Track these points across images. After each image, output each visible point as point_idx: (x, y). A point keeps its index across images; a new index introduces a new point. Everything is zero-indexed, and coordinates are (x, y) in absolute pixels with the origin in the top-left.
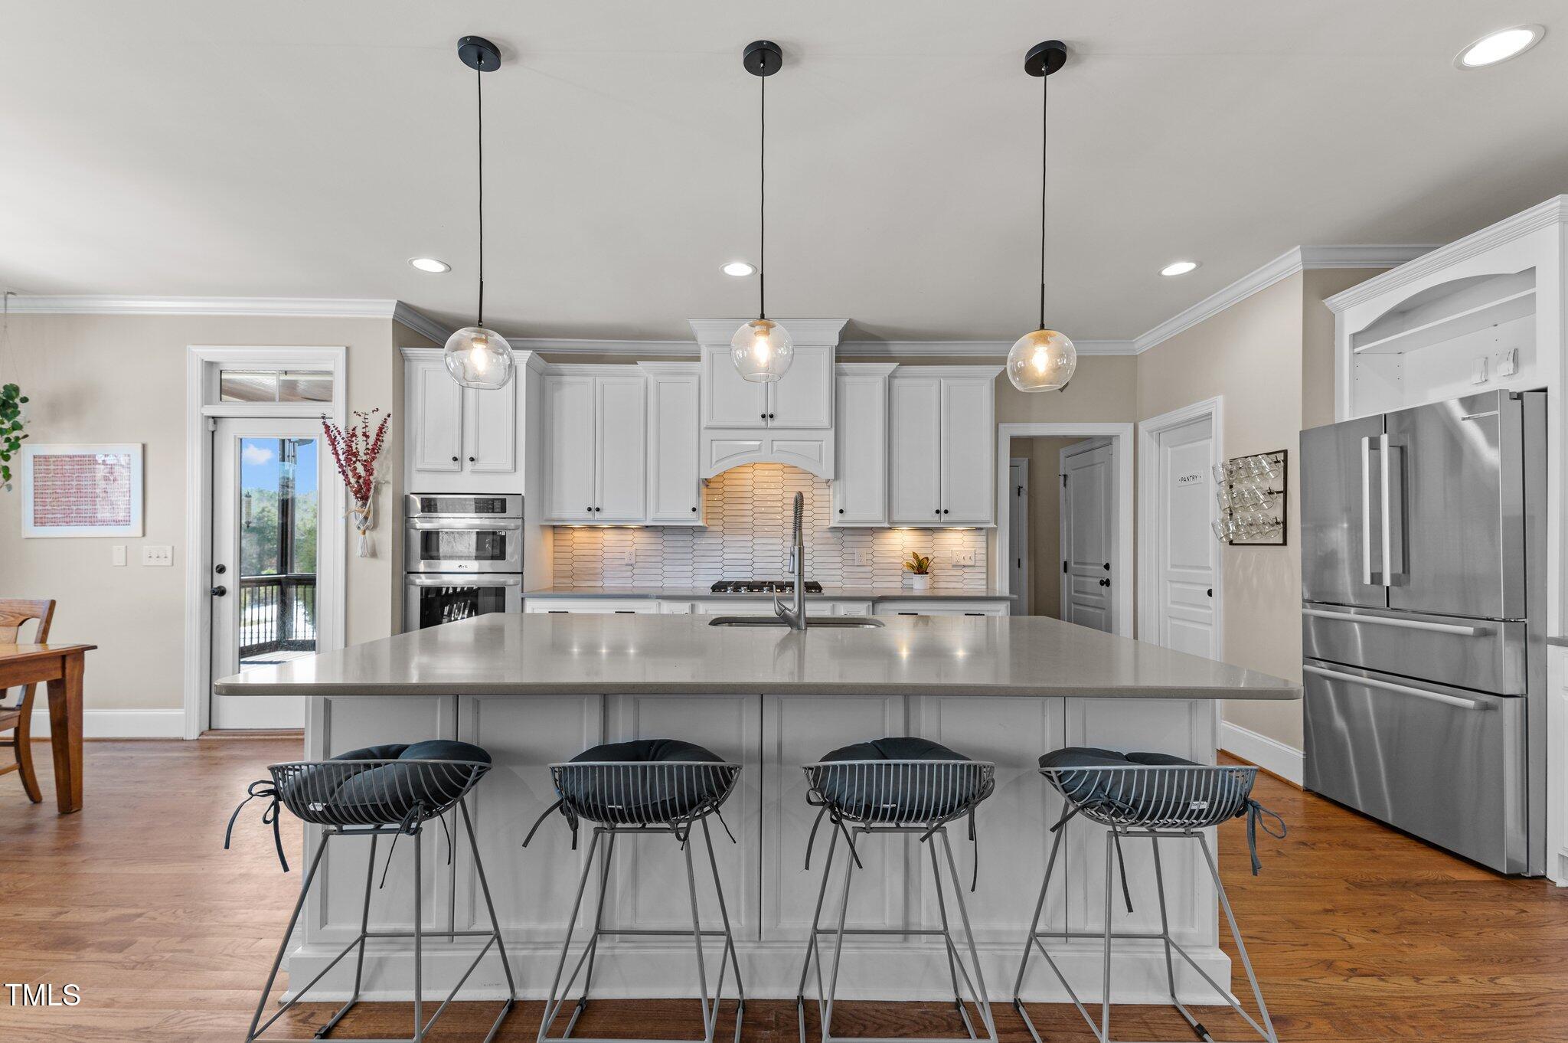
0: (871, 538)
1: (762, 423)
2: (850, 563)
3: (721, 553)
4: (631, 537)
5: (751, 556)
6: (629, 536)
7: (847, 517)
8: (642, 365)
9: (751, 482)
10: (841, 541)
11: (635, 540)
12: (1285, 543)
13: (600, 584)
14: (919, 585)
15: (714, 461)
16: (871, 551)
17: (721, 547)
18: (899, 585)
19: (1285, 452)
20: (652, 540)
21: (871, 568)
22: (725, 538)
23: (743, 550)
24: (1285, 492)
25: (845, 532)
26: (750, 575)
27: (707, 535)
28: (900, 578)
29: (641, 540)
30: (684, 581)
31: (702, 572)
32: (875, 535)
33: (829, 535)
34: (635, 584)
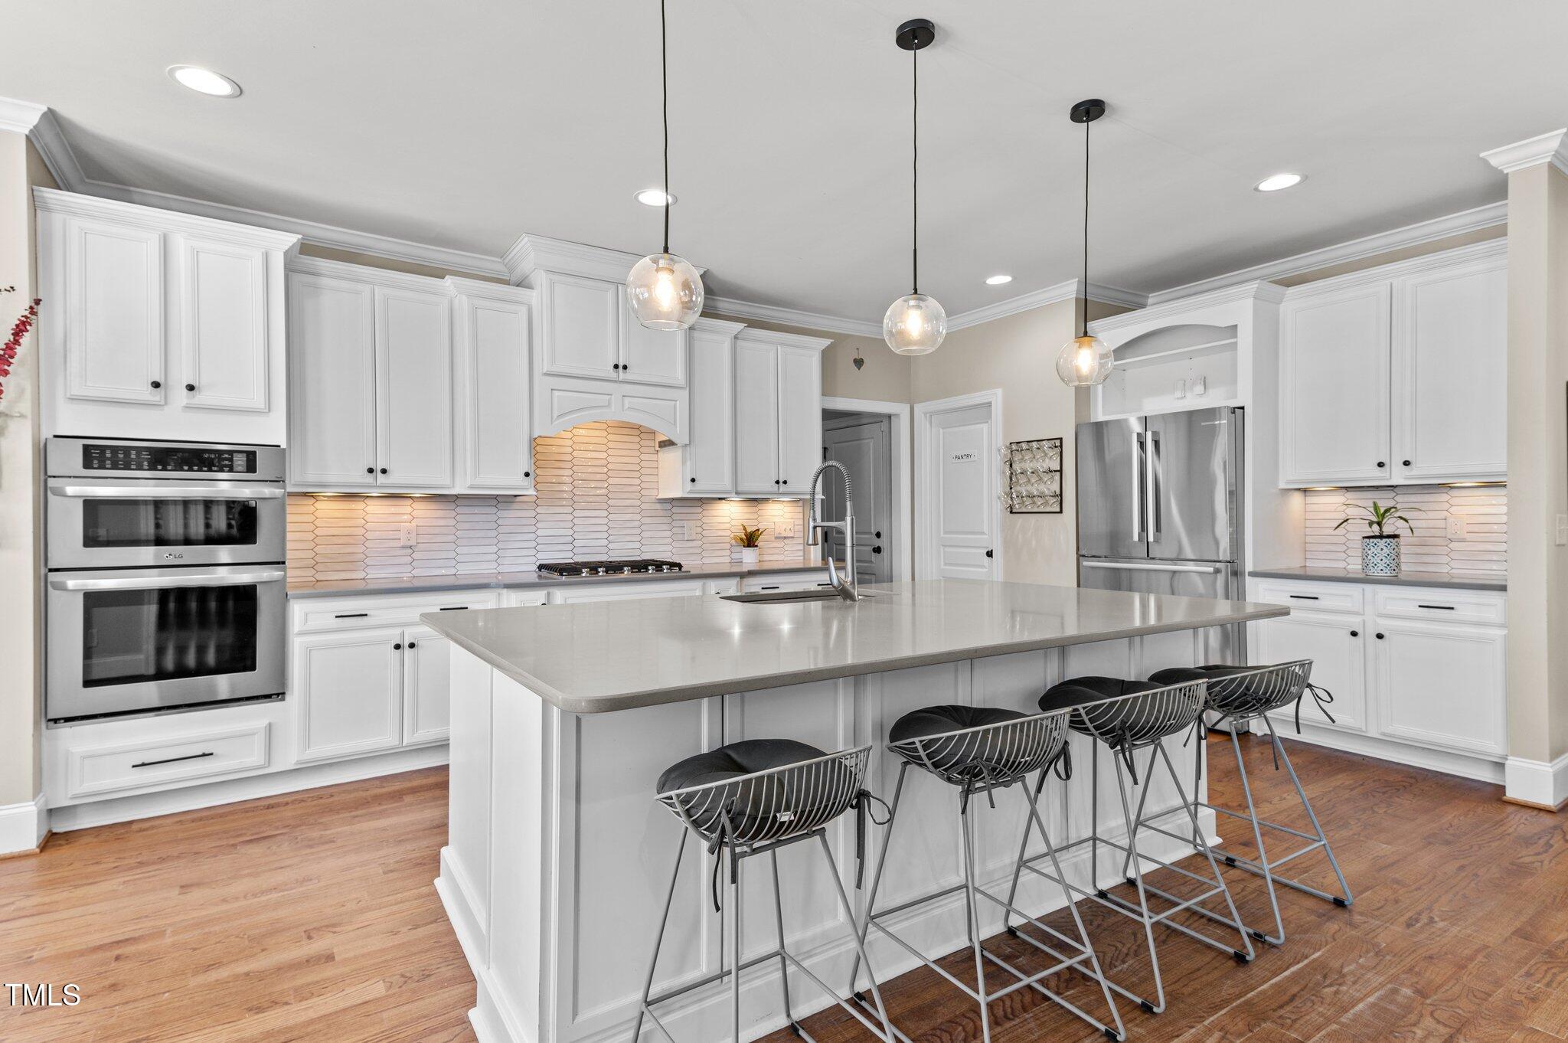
0: (699, 510)
1: (612, 374)
2: (680, 537)
3: (533, 529)
4: (408, 509)
5: (571, 532)
6: (405, 508)
7: (698, 486)
8: (449, 280)
9: (569, 442)
10: (670, 513)
11: (415, 513)
12: (1061, 512)
13: (361, 575)
14: (749, 558)
15: (555, 416)
16: (700, 523)
17: (533, 521)
18: (728, 560)
19: (1061, 439)
20: (440, 513)
21: (700, 543)
22: (539, 510)
23: (562, 525)
24: (1061, 471)
25: (674, 503)
26: (570, 554)
27: (515, 506)
28: (728, 552)
29: (423, 512)
30: (484, 566)
31: (508, 553)
32: (704, 506)
33: (658, 506)
34: (415, 572)
